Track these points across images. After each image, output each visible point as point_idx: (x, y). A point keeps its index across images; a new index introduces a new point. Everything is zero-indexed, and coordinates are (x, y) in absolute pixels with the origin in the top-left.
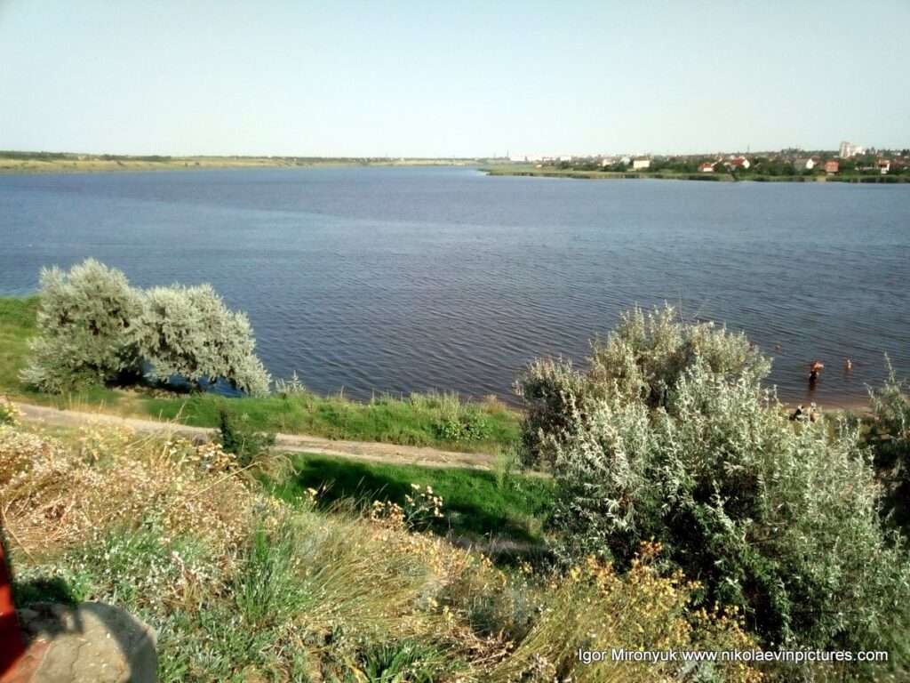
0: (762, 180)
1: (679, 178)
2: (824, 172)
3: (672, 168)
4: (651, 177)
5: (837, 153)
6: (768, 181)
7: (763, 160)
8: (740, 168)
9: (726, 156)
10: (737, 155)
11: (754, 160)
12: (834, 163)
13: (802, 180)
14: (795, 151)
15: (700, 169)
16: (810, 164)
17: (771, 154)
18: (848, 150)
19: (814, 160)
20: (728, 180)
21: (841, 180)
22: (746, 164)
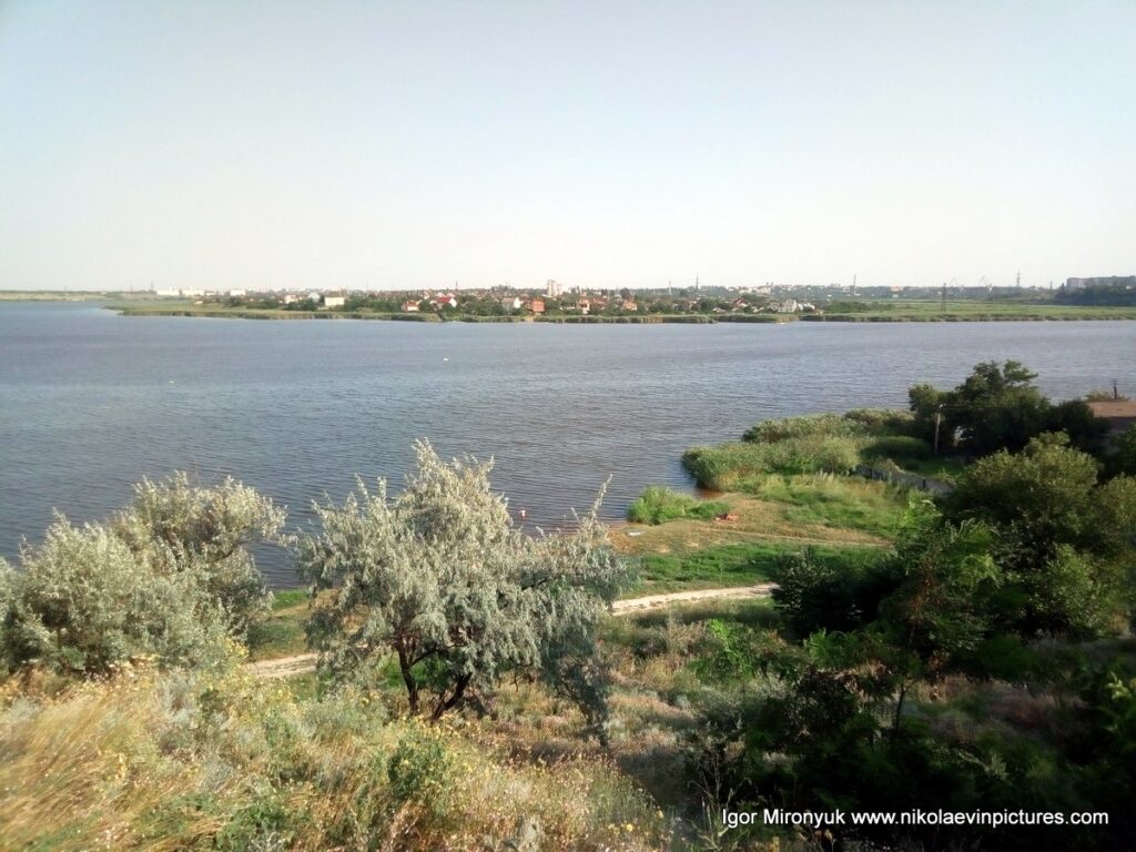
0: (470, 320)
1: (380, 318)
2: (531, 312)
3: (372, 306)
4: (346, 317)
5: (546, 292)
6: (477, 321)
7: (472, 298)
8: (447, 307)
9: (433, 293)
10: (445, 292)
11: (463, 298)
12: (539, 303)
13: (510, 321)
14: (506, 289)
15: (403, 307)
16: (517, 304)
17: (481, 291)
18: (555, 288)
19: (521, 299)
20: (436, 321)
21: (547, 320)
22: (454, 303)
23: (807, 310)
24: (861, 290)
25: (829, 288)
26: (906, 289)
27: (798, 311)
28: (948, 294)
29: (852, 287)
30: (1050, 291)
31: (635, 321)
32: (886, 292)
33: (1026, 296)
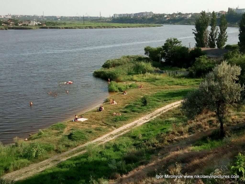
23: (39, 25)
24: (46, 17)
25: (33, 16)
26: (62, 17)
27: (36, 25)
28: (84, 19)
29: (42, 16)
30: (110, 18)
32: (56, 18)
33: (103, 20)
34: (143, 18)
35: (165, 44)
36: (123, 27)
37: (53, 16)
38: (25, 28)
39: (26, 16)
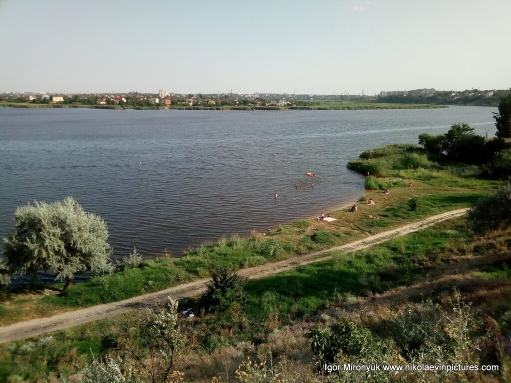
1: (88, 107)
2: (166, 104)
8: (121, 103)
12: (168, 100)
15: (98, 102)
16: (157, 101)
18: (163, 93)
21: (175, 109)
22: (125, 100)
23: (288, 105)
24: (297, 96)
25: (283, 95)
26: (315, 96)
27: (285, 105)
28: (342, 98)
29: (293, 95)
30: (375, 97)
31: (218, 109)
32: (308, 97)
33: (366, 99)
34: (420, 97)
35: (449, 131)
36: (392, 108)
37: (305, 95)
38: (273, 108)
39: (274, 94)
